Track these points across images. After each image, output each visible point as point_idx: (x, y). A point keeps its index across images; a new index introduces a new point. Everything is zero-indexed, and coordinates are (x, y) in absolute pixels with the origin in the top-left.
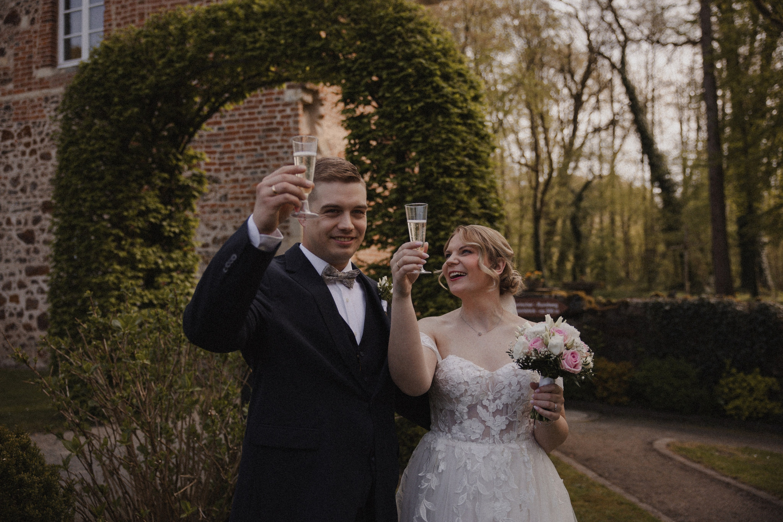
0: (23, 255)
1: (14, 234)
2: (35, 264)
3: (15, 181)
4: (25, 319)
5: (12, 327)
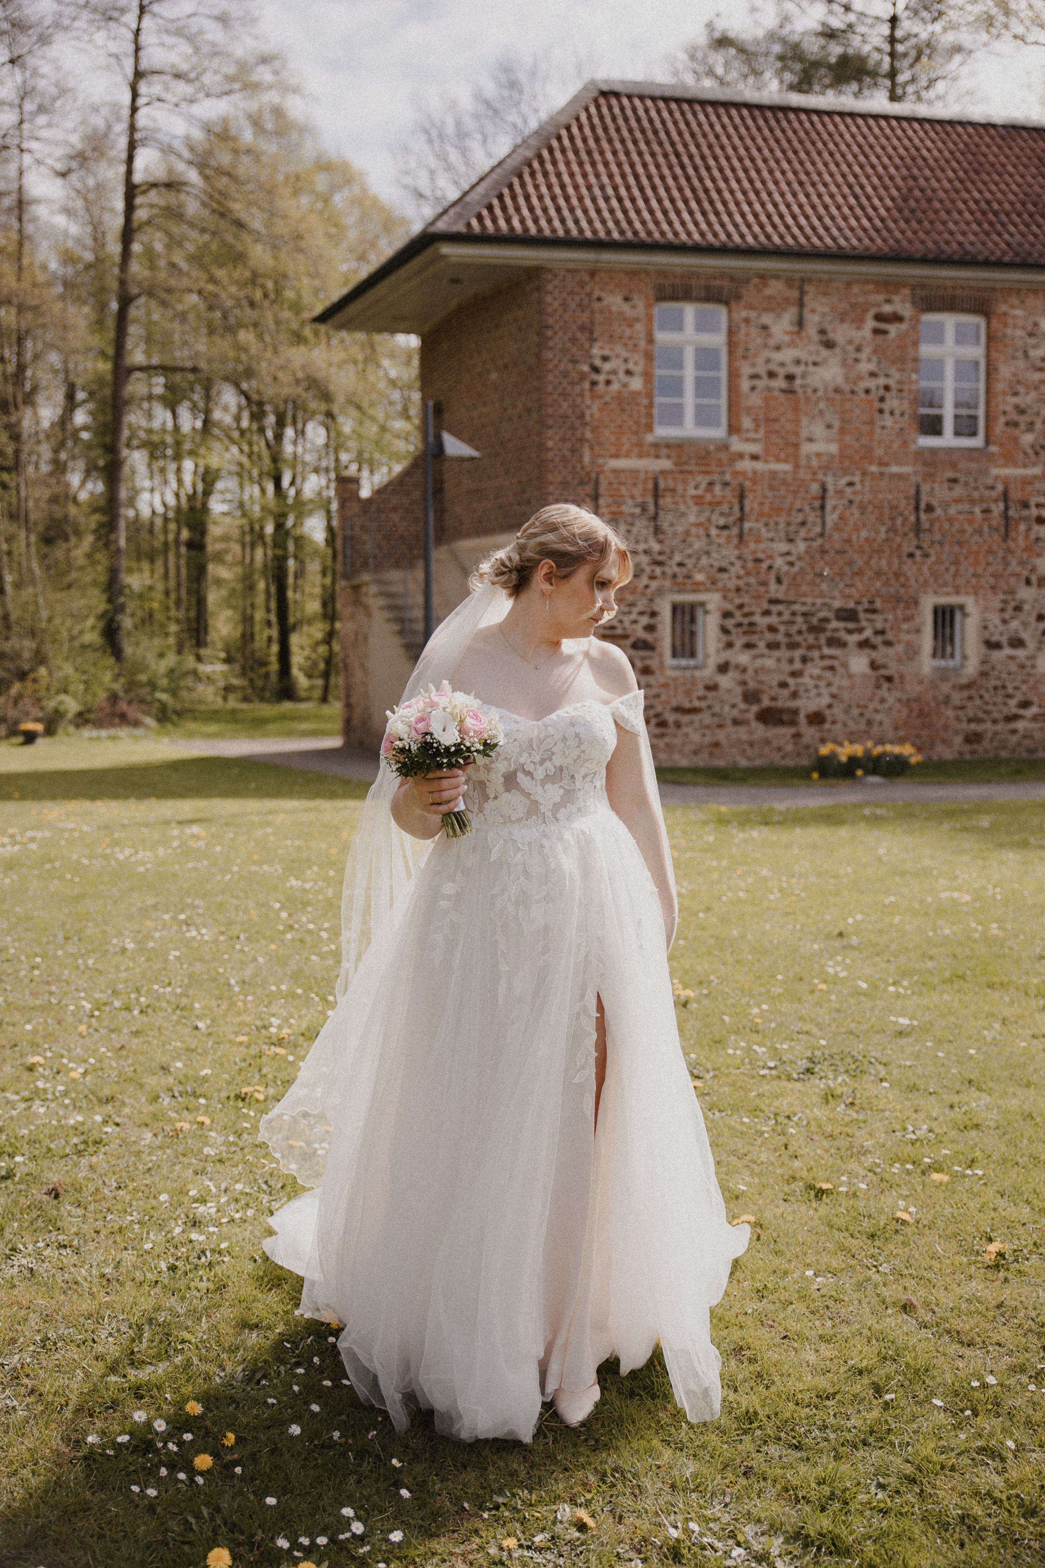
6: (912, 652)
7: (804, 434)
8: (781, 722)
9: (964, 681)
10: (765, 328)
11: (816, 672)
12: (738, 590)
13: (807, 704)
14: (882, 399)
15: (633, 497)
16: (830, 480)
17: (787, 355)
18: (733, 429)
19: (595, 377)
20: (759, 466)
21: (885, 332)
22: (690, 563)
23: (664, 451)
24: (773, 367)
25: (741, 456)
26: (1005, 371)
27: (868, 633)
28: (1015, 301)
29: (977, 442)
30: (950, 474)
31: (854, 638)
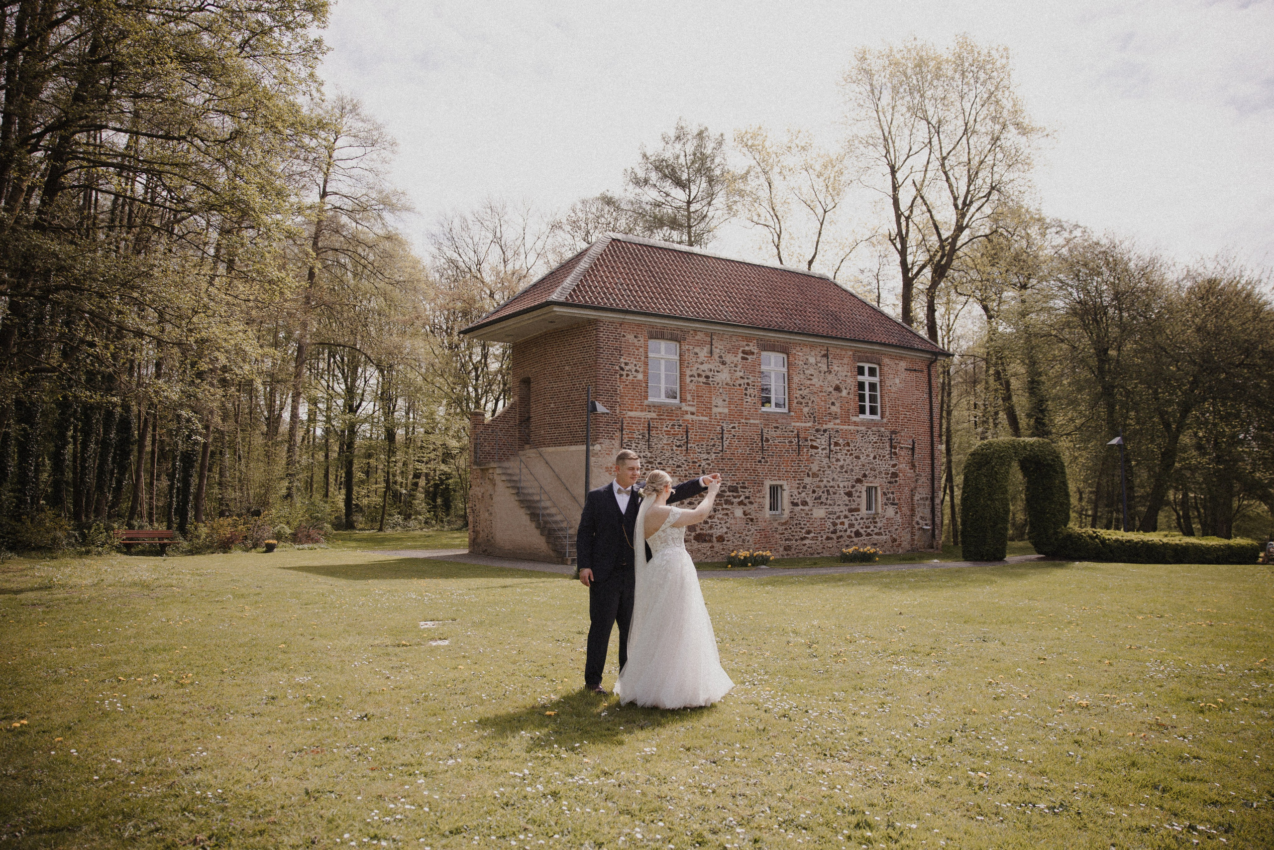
0: (847, 503)
1: (842, 492)
2: (853, 507)
3: (842, 467)
4: (848, 533)
5: (841, 537)
6: (761, 507)
7: (714, 404)
8: (705, 541)
9: (783, 521)
10: (697, 354)
11: (720, 516)
12: (686, 476)
13: (716, 532)
14: (746, 389)
15: (638, 430)
16: (724, 425)
17: (705, 367)
18: (682, 400)
19: (622, 372)
20: (694, 417)
21: (747, 359)
22: (664, 462)
23: (653, 409)
24: (700, 372)
25: (687, 412)
26: (796, 379)
27: (742, 498)
28: (799, 349)
29: (786, 410)
30: (775, 425)
31: (737, 500)
